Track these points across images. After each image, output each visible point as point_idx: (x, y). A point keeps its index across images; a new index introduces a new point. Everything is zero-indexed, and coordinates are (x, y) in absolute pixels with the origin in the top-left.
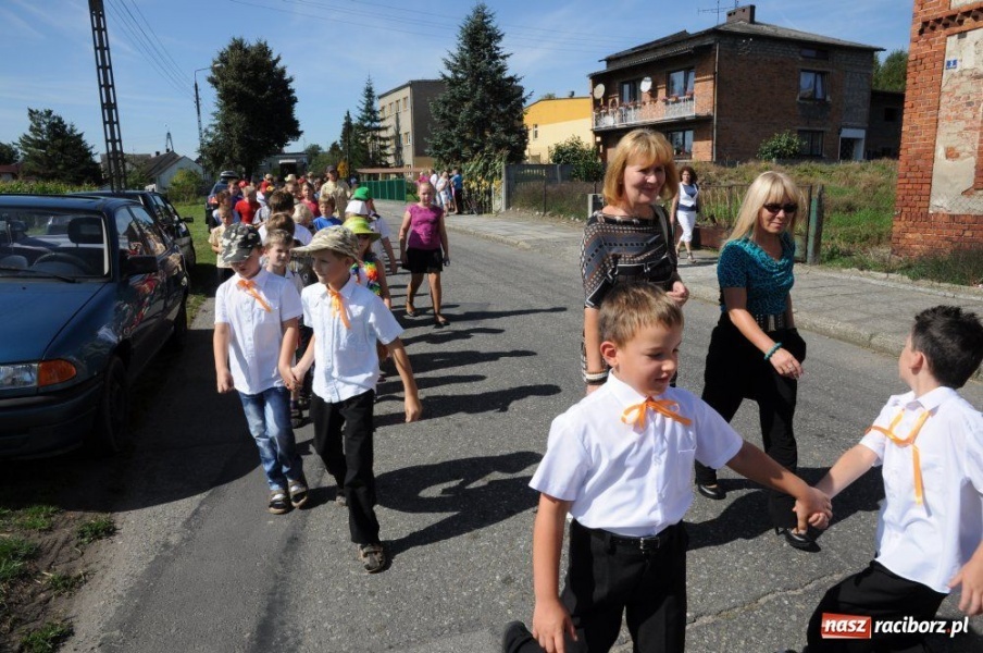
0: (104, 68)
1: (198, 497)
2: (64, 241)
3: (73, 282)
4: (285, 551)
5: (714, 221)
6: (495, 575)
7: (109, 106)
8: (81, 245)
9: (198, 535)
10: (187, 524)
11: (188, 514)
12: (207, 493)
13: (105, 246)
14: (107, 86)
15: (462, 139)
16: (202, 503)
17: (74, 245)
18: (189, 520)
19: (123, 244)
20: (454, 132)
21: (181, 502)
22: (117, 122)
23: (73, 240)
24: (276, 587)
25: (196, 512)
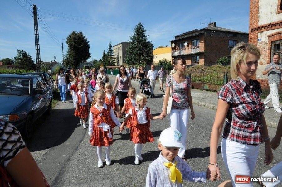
0: (37, 39)
1: (47, 149)
2: (20, 86)
3: (21, 96)
4: (66, 162)
5: (201, 81)
6: (115, 168)
7: (38, 50)
8: (24, 87)
9: (46, 158)
10: (43, 155)
11: (44, 153)
12: (49, 149)
13: (29, 87)
14: (37, 44)
15: (135, 58)
16: (48, 151)
17: (23, 87)
18: (44, 155)
19: (35, 86)
20: (132, 57)
21: (43, 151)
22: (40, 54)
23: (22, 85)
24: (62, 170)
25: (46, 153)
